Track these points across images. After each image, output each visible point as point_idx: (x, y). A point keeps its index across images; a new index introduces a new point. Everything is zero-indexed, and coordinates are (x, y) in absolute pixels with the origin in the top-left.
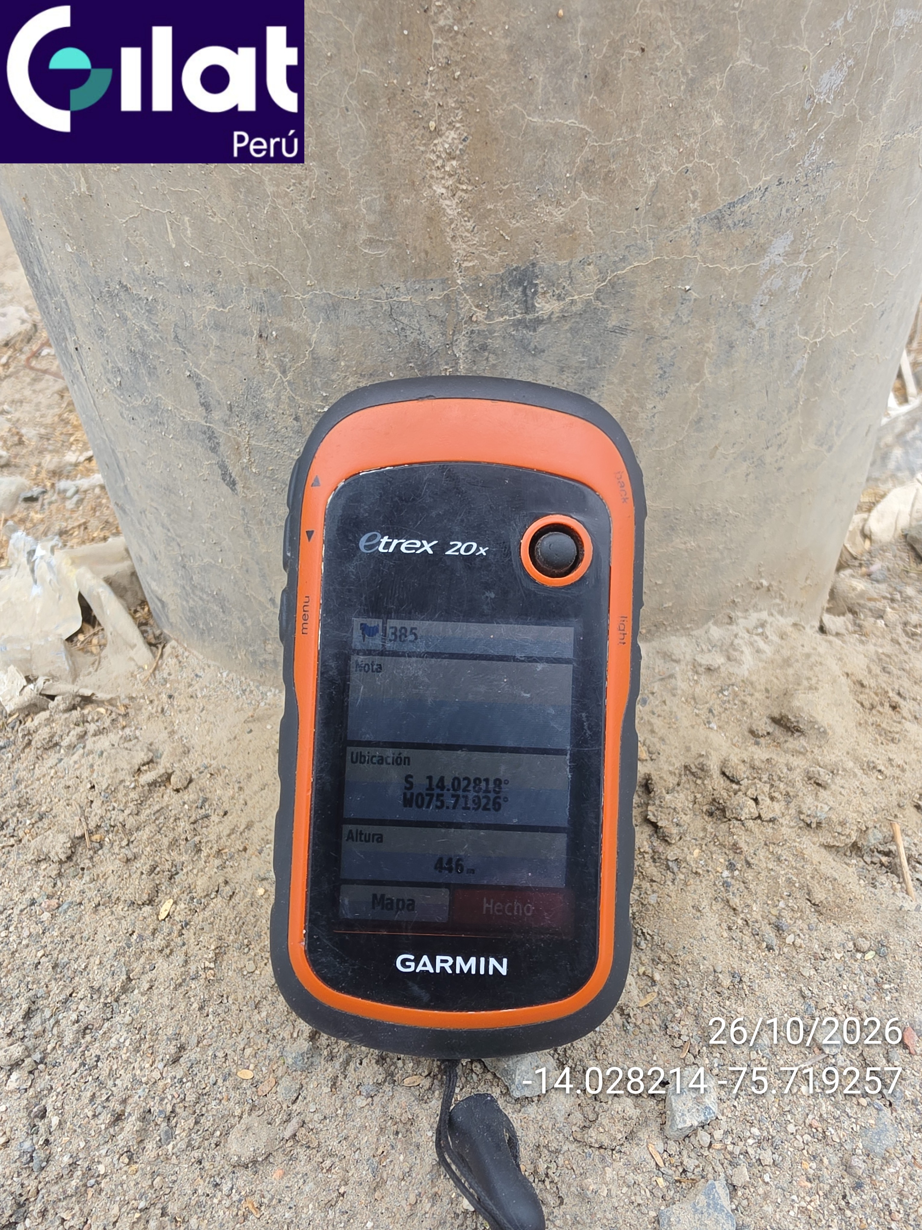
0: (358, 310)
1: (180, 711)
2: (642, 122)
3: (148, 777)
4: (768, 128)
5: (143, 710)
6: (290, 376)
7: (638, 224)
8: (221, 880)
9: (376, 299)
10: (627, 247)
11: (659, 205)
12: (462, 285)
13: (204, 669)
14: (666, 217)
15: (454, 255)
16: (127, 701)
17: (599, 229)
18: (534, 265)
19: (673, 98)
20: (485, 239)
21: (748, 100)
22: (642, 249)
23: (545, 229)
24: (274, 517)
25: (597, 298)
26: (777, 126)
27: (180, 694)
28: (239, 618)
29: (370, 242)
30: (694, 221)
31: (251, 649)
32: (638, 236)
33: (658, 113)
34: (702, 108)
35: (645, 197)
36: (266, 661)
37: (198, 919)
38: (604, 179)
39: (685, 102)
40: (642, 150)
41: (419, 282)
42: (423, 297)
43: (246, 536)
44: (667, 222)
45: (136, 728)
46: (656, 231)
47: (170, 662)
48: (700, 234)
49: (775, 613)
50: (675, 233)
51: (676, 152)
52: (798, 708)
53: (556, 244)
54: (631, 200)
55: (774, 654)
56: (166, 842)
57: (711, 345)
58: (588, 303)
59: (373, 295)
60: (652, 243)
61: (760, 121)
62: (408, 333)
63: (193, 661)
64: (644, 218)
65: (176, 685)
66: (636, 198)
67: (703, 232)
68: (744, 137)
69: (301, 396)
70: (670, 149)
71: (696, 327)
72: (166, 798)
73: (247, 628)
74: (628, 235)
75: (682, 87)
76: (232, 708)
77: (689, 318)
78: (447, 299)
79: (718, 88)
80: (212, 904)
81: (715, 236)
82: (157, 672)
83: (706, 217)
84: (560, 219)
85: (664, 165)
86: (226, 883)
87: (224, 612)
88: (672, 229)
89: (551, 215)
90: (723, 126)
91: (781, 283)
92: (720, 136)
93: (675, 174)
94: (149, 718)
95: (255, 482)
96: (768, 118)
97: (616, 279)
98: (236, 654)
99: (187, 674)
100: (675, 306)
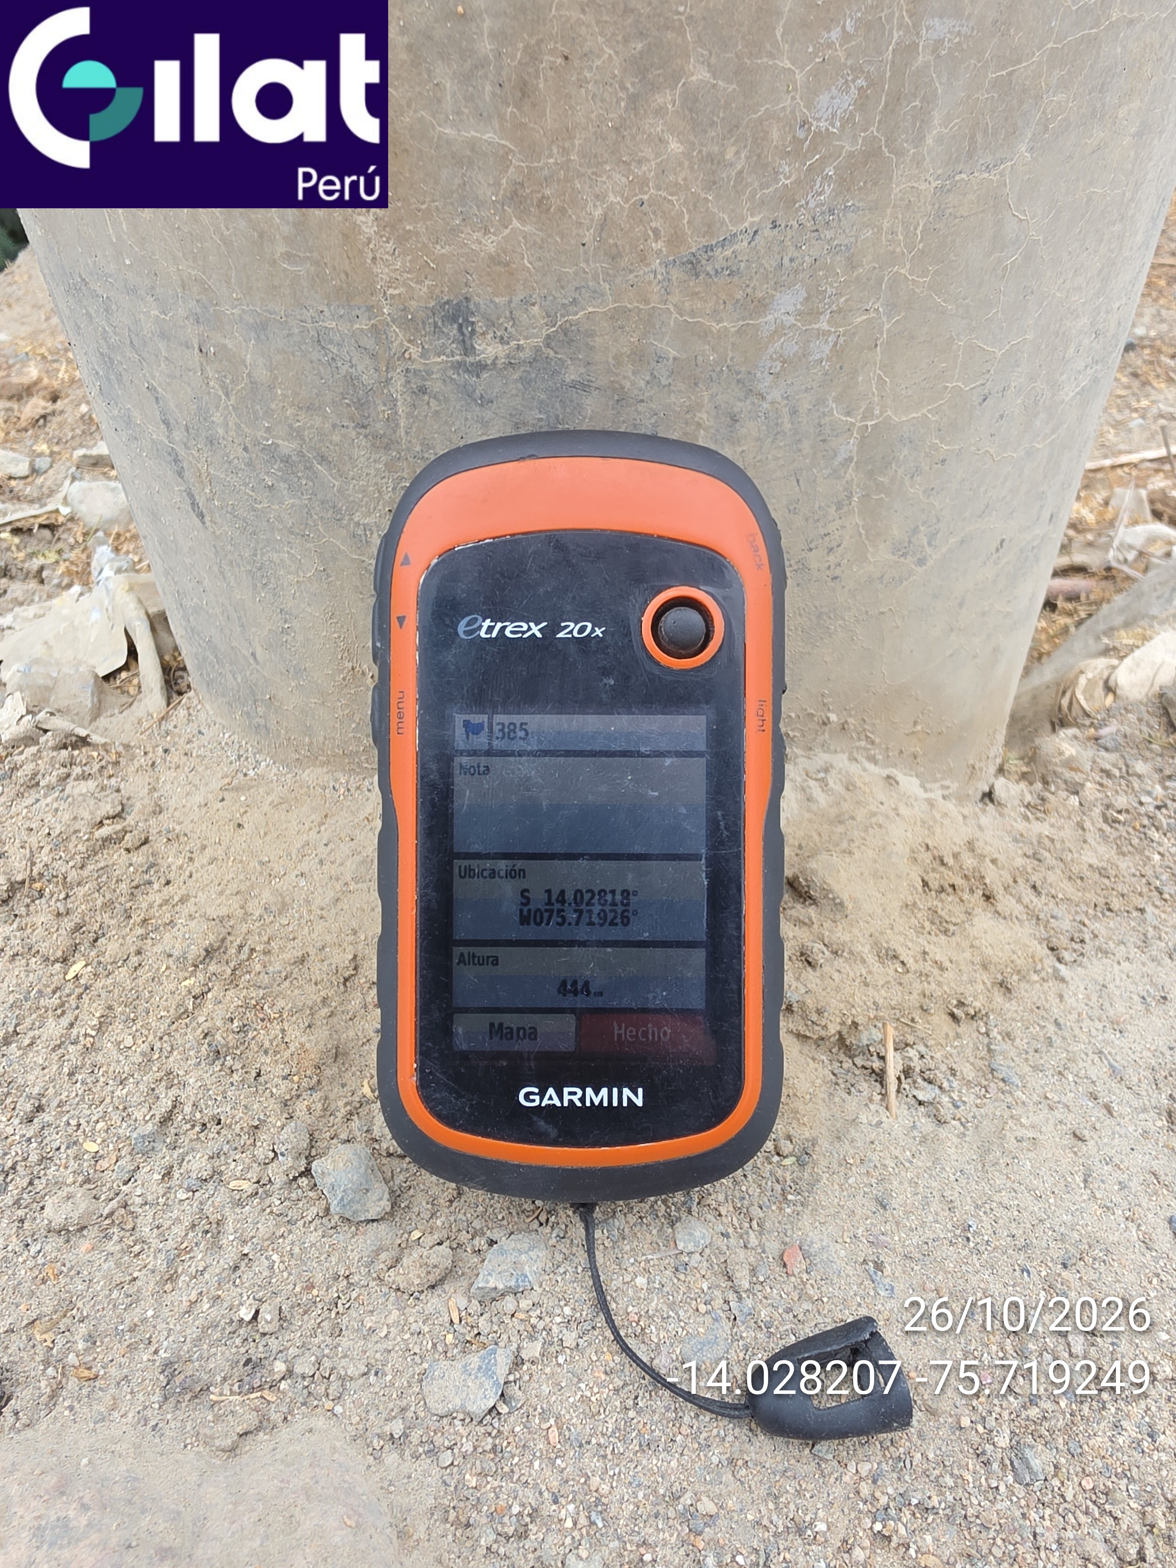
0: (286, 332)
1: (170, 768)
2: (577, 142)
3: (105, 831)
4: (747, 158)
6: (233, 399)
7: (587, 262)
8: (133, 950)
9: (302, 321)
10: (576, 288)
11: (611, 241)
12: (389, 314)
13: (210, 726)
14: (621, 256)
16: (120, 749)
17: (540, 264)
18: (467, 299)
19: (611, 116)
20: (408, 265)
21: (713, 124)
22: (595, 291)
23: (475, 259)
25: (548, 346)
26: (759, 156)
27: (176, 750)
29: (288, 256)
30: (660, 264)
32: (589, 277)
33: (595, 133)
34: (652, 130)
35: (592, 231)
37: (99, 984)
38: (539, 206)
39: (628, 122)
40: (580, 175)
41: (344, 308)
42: (350, 324)
44: (624, 262)
45: (122, 780)
46: (611, 272)
47: (180, 712)
50: (636, 277)
51: (624, 180)
52: (813, 871)
53: (490, 278)
54: (574, 234)
57: (705, 416)
58: (538, 350)
59: (299, 317)
60: (608, 286)
61: (734, 149)
63: (202, 716)
64: (594, 256)
65: (176, 739)
66: (581, 231)
67: (674, 277)
68: (714, 167)
69: (245, 423)
70: (617, 176)
71: (680, 391)
72: (115, 856)
74: (576, 273)
75: (623, 104)
77: (670, 380)
78: (376, 330)
79: (670, 107)
80: (116, 973)
81: (691, 284)
82: (164, 722)
83: (674, 261)
84: (492, 249)
85: (611, 195)
86: (138, 953)
88: (631, 271)
89: (480, 243)
90: (683, 153)
92: (681, 164)
93: (627, 206)
95: (220, 517)
96: (745, 147)
97: (568, 325)
98: (235, 713)
100: (649, 363)
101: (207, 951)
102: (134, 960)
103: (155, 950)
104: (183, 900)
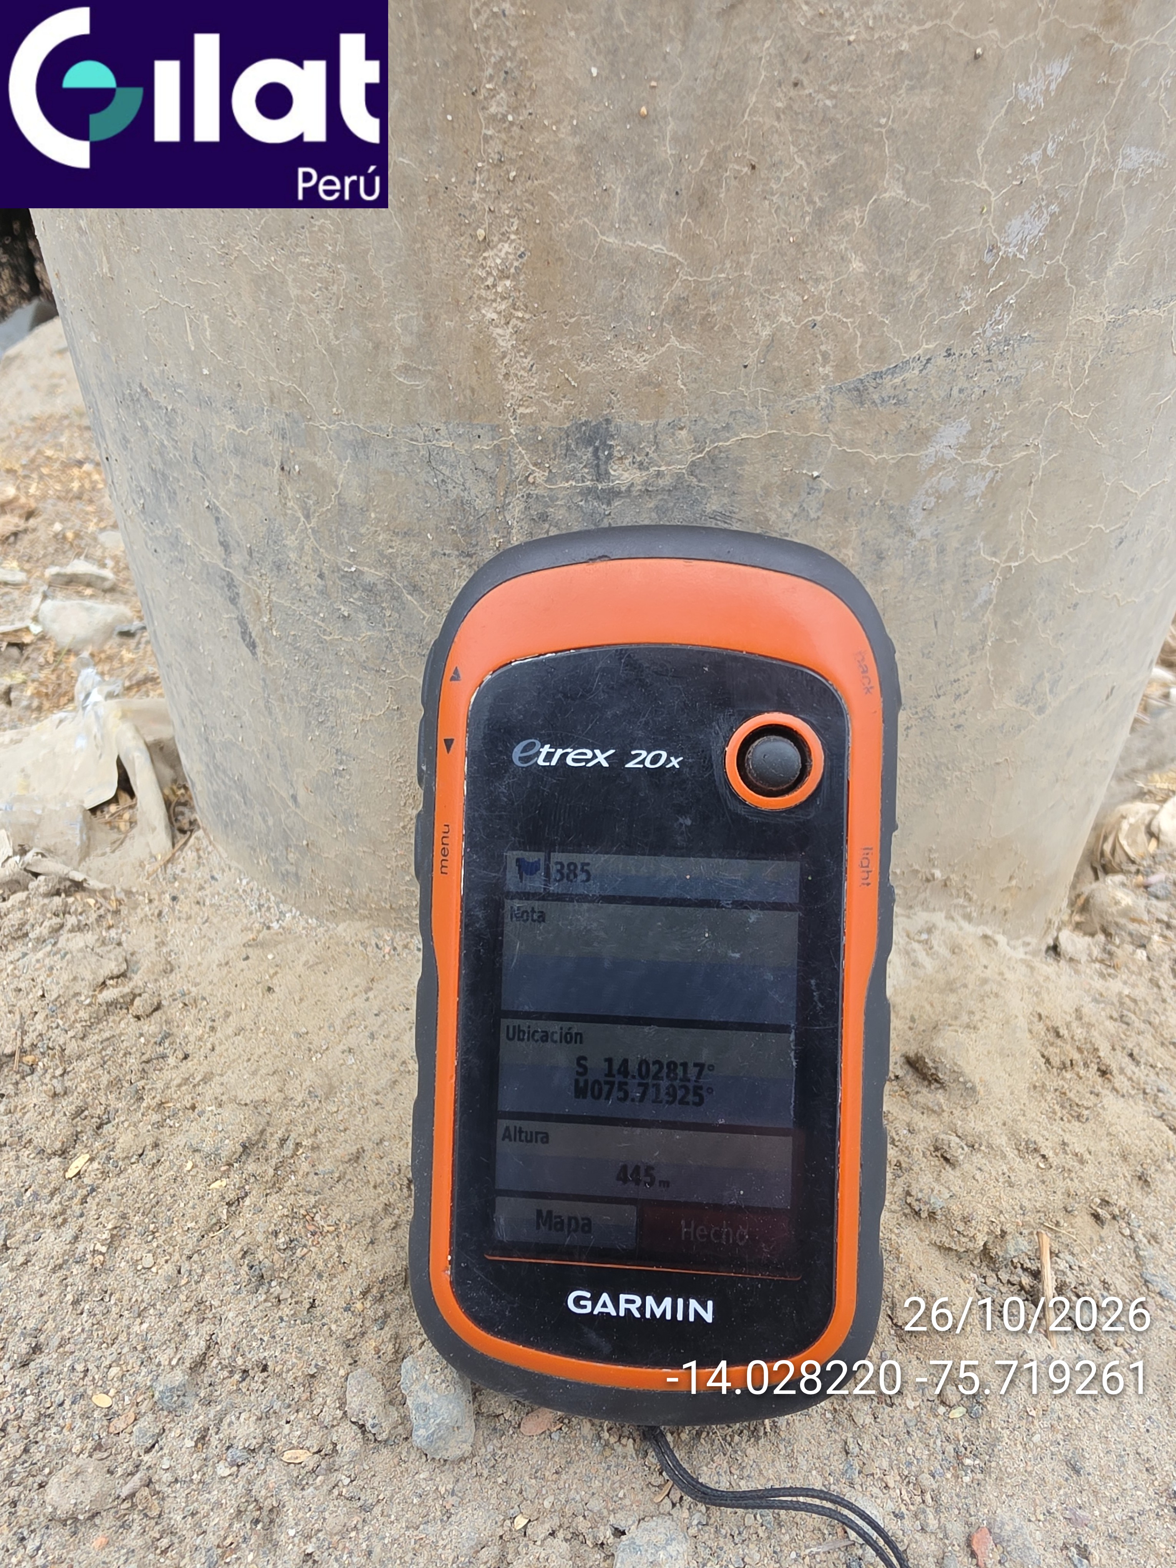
0: (390, 451)
1: (179, 919)
2: (753, 257)
3: (109, 994)
4: (930, 281)
5: (139, 910)
6: (314, 521)
7: (747, 385)
8: (149, 1141)
9: (412, 440)
10: (732, 413)
11: (776, 364)
12: (516, 435)
13: (223, 871)
14: (785, 380)
15: (507, 397)
16: (122, 895)
17: (694, 386)
18: (608, 421)
19: (794, 231)
20: (546, 382)
21: (899, 245)
22: (752, 417)
23: (623, 378)
24: (297, 694)
25: (692, 473)
26: (943, 280)
27: (186, 898)
28: (260, 814)
29: (406, 369)
30: (825, 390)
31: (273, 855)
32: (747, 401)
33: (774, 248)
34: (835, 248)
35: (756, 352)
36: (288, 872)
37: (108, 1185)
38: (701, 324)
39: (810, 238)
40: (751, 292)
41: (464, 426)
42: (468, 444)
43: (266, 713)
44: (786, 388)
45: (124, 931)
46: (771, 397)
47: (189, 854)
48: (832, 407)
49: (958, 917)
50: (798, 403)
51: (798, 299)
52: (940, 1050)
53: (636, 399)
54: (737, 354)
55: (937, 972)
56: (105, 1080)
58: (680, 477)
59: (409, 435)
60: (766, 412)
61: (918, 273)
62: (450, 487)
63: (214, 859)
64: (755, 379)
65: (186, 885)
66: (744, 352)
67: (838, 405)
68: (895, 290)
69: (325, 548)
70: (791, 295)
71: (828, 526)
72: (122, 1025)
73: (268, 826)
74: (733, 397)
75: (807, 219)
76: (239, 927)
77: (819, 514)
78: (498, 451)
79: (857, 224)
80: (130, 1171)
81: (855, 412)
82: (170, 865)
83: (841, 387)
84: (643, 368)
85: (782, 314)
86: (156, 1146)
87: (245, 803)
88: (793, 397)
89: (631, 361)
90: (864, 273)
91: (953, 483)
92: (860, 285)
93: (797, 327)
94: (141, 921)
95: (276, 648)
96: (930, 269)
97: (717, 452)
98: (257, 859)
99: (202, 874)
100: (799, 495)
101: (244, 1147)
102: (151, 1155)
103: (175, 1141)
104: (206, 1080)
